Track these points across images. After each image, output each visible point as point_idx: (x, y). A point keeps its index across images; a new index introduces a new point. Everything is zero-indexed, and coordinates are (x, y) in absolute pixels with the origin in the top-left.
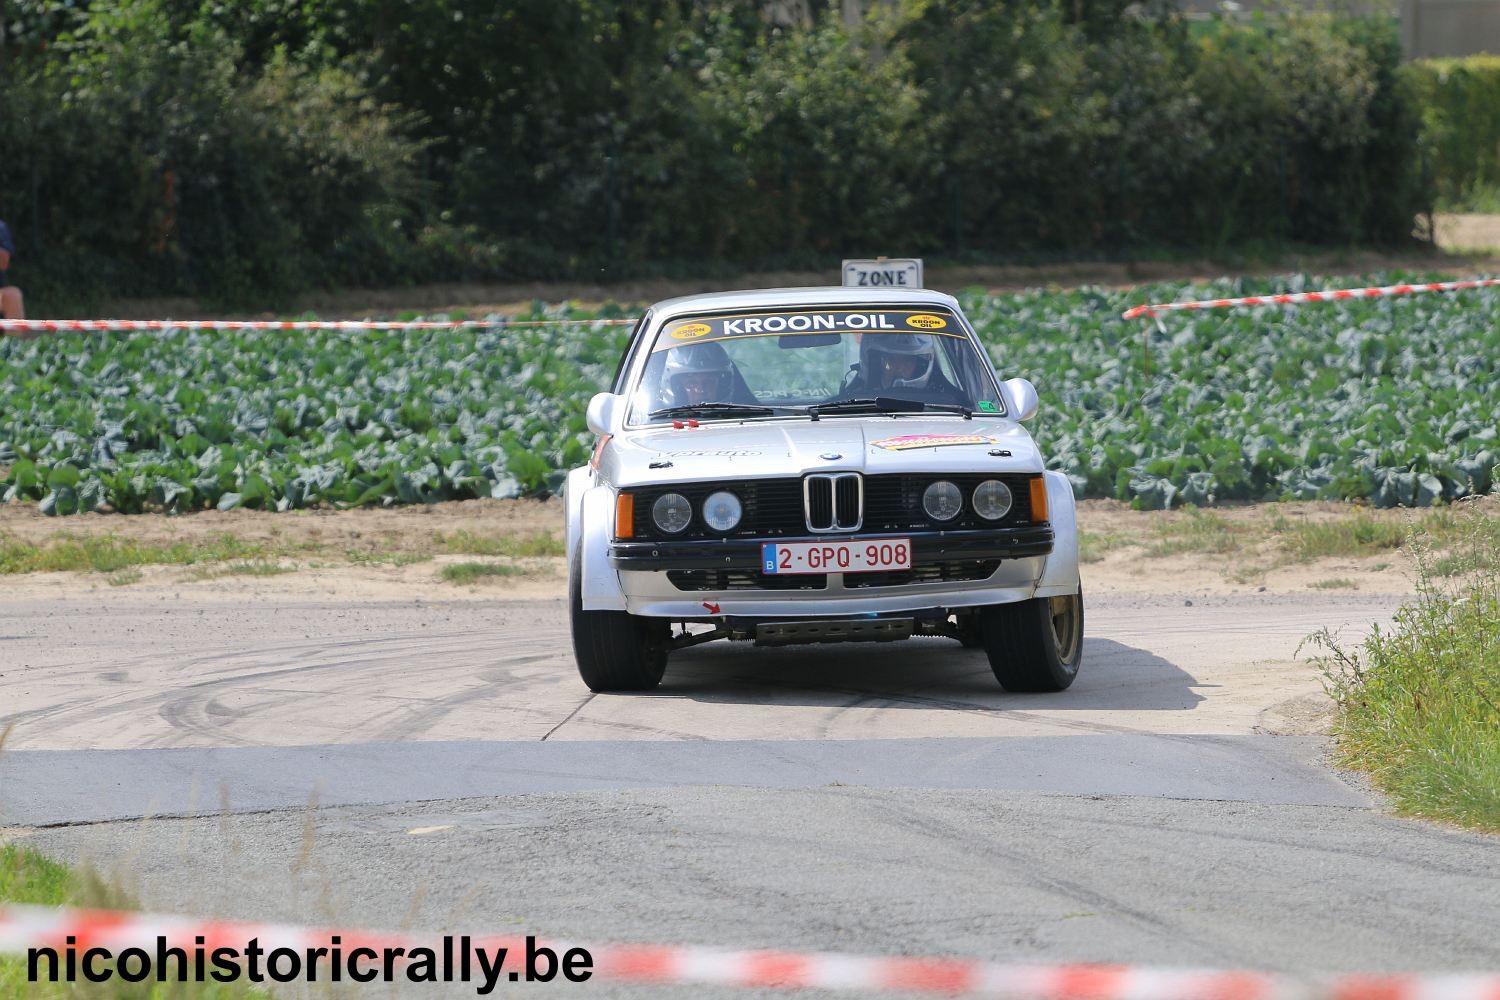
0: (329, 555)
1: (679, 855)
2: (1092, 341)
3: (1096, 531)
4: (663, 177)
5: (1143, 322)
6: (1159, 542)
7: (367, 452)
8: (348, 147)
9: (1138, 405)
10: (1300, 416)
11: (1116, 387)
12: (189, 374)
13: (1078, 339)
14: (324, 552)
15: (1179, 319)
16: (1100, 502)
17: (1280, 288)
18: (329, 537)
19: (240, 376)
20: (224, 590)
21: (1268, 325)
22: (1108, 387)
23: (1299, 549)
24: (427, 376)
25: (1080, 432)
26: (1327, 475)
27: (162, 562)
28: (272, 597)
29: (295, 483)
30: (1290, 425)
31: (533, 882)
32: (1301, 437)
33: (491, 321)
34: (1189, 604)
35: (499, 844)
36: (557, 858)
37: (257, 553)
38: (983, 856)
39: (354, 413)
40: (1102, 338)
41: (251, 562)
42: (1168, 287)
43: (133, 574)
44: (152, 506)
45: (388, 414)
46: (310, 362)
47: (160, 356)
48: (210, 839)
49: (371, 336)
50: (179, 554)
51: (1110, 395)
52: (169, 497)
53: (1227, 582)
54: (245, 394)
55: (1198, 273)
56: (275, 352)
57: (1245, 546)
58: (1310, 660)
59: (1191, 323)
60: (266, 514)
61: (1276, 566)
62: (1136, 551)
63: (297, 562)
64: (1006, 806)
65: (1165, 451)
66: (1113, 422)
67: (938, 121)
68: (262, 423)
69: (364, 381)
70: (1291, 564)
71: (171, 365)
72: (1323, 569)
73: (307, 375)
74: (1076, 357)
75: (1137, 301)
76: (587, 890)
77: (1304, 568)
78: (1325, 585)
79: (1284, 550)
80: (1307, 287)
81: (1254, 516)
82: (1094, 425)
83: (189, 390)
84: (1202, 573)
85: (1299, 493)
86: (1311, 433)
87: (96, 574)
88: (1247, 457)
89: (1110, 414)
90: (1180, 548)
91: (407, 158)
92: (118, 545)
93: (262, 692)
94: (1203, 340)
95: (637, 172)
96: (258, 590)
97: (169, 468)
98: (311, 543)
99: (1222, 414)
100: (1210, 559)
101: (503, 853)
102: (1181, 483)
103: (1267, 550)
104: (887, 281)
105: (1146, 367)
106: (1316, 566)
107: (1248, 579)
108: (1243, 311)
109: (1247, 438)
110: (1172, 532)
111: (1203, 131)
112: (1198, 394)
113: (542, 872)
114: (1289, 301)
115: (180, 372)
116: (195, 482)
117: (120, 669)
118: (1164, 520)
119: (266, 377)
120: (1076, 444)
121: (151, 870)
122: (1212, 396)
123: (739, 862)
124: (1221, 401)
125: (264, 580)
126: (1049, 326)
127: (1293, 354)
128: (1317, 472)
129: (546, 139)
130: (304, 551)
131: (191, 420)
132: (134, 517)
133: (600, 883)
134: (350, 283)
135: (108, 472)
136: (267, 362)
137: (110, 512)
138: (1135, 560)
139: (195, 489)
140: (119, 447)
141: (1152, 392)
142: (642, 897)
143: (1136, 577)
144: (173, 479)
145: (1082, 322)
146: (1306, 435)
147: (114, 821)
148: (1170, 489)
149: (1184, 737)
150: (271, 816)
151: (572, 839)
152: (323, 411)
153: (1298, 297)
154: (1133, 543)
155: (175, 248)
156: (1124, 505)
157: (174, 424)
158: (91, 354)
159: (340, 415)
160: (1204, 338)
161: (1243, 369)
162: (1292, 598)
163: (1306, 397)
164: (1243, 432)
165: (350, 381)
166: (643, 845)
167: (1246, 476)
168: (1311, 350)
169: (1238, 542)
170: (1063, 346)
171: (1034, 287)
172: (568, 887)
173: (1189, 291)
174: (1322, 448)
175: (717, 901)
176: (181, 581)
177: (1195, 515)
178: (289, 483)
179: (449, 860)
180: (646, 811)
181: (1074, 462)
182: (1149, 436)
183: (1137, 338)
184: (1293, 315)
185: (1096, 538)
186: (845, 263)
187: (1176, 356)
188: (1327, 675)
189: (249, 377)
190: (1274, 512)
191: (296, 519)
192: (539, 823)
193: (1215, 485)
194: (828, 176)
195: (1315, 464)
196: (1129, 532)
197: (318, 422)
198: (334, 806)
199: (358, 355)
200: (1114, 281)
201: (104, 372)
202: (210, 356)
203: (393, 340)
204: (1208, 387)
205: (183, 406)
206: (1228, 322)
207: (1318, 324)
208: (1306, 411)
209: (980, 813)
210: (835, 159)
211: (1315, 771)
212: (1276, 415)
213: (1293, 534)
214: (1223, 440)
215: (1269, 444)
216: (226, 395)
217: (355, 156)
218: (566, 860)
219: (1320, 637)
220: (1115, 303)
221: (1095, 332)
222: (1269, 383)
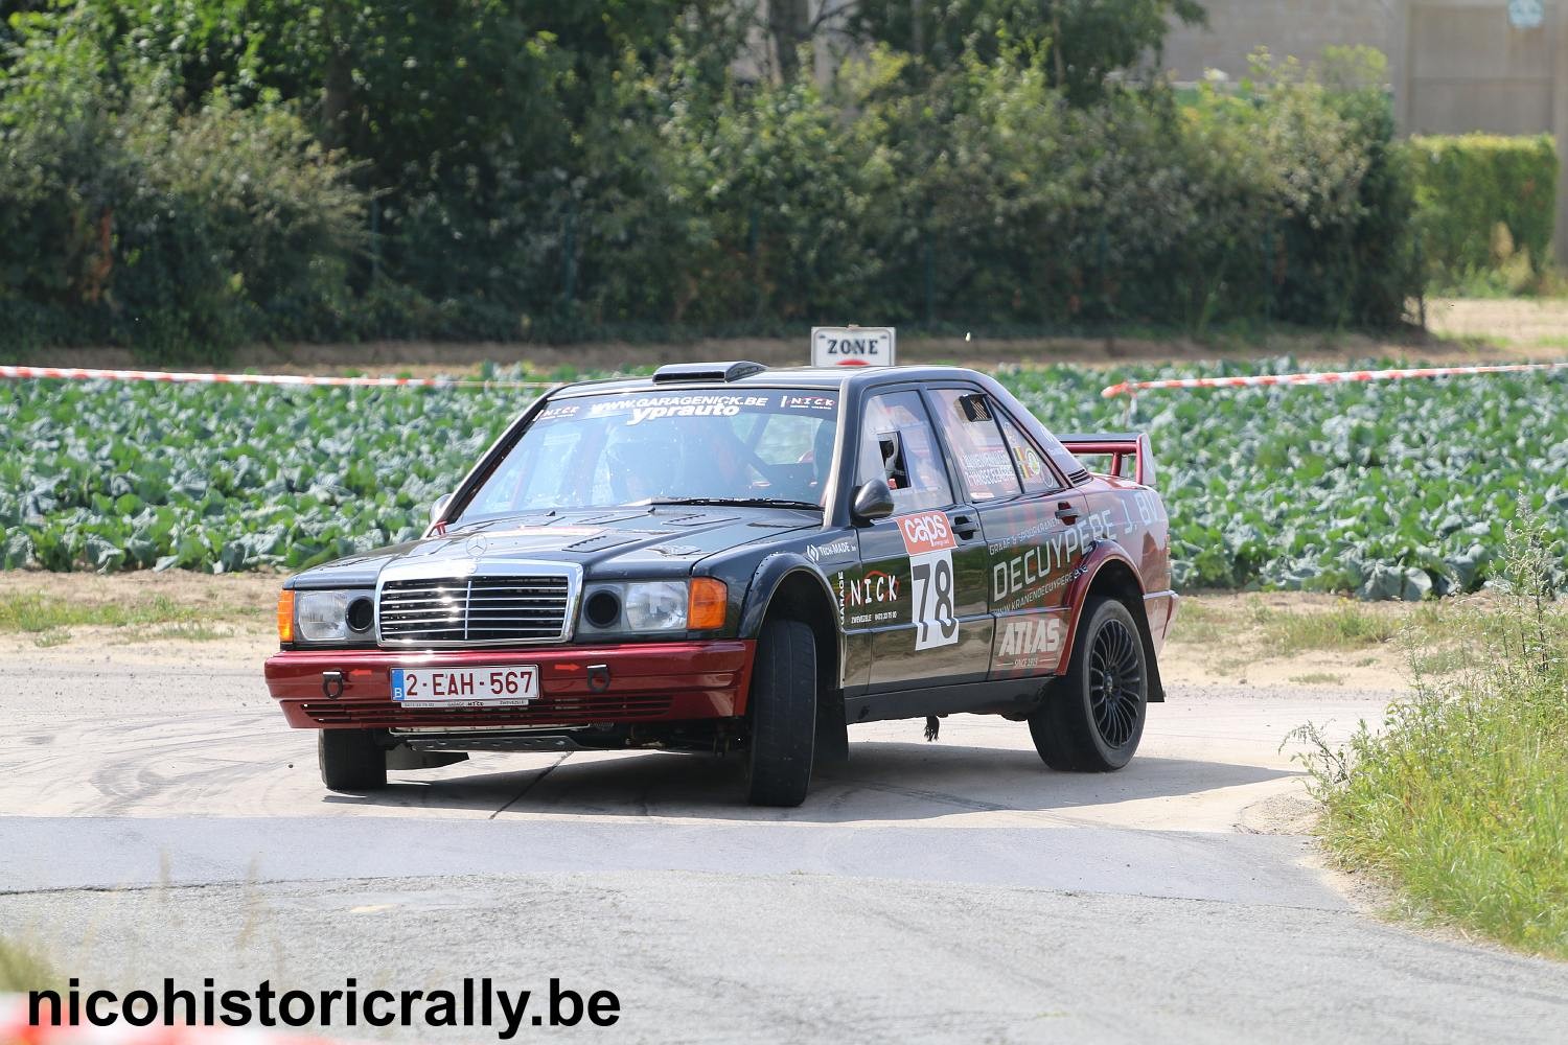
0: (267, 620)
1: (635, 941)
2: (1068, 420)
4: (623, 236)
5: (1121, 404)
7: (309, 516)
8: (293, 197)
10: (1284, 506)
12: (123, 430)
13: (1053, 419)
14: (262, 617)
15: (1158, 399)
17: (1264, 369)
18: (268, 601)
19: (175, 434)
20: (156, 654)
24: (374, 438)
26: (1311, 567)
27: (91, 623)
28: (206, 663)
29: (233, 545)
30: (1274, 513)
31: (480, 966)
32: (1285, 527)
33: (440, 381)
35: (445, 926)
36: (506, 942)
37: (193, 616)
38: (952, 951)
39: (296, 475)
40: (1079, 417)
41: (185, 626)
42: (1148, 367)
43: (61, 636)
44: (83, 564)
45: (331, 479)
46: (248, 420)
47: (93, 410)
48: (142, 912)
49: (314, 394)
50: (110, 615)
52: (102, 558)
53: (1207, 673)
54: (181, 452)
55: (1178, 352)
56: (214, 410)
57: (1226, 637)
58: (1294, 758)
59: (1173, 405)
60: (201, 576)
61: (1256, 658)
63: (233, 626)
64: (976, 900)
67: (911, 187)
68: (201, 485)
69: (307, 443)
70: (1273, 656)
71: (104, 419)
72: (1306, 662)
73: (247, 429)
75: (1115, 380)
76: (537, 976)
77: (1286, 661)
78: (1308, 680)
79: (1266, 642)
80: (1292, 369)
81: (1235, 606)
83: (124, 446)
84: (1181, 663)
85: (1283, 583)
86: (1299, 521)
87: (23, 634)
88: (1228, 546)
91: (355, 208)
92: (46, 604)
93: (199, 760)
95: (595, 230)
96: (193, 655)
97: (102, 525)
98: (248, 607)
99: (1206, 498)
100: (1191, 649)
101: (450, 935)
103: (1248, 642)
104: (858, 350)
106: (1300, 659)
107: (1228, 670)
108: (1225, 393)
109: (1231, 525)
111: (1187, 204)
112: (1177, 479)
113: (491, 955)
114: (1274, 383)
115: (114, 427)
116: (128, 543)
117: (47, 732)
119: (204, 435)
121: (79, 944)
122: (1195, 482)
123: (697, 951)
124: (1203, 487)
125: (198, 645)
127: (1280, 439)
128: (1302, 564)
129: (501, 193)
130: (241, 615)
131: (125, 478)
132: (64, 575)
134: (292, 337)
135: (38, 528)
136: (205, 420)
137: (39, 570)
139: (127, 551)
140: (48, 504)
144: (106, 538)
145: (1057, 401)
146: (1291, 524)
147: (41, 891)
149: (1161, 833)
150: (205, 891)
151: (521, 922)
152: (263, 473)
153: (1284, 379)
155: (108, 295)
157: (108, 482)
158: (20, 405)
159: (280, 476)
160: (1186, 421)
161: (1226, 453)
162: (1273, 692)
163: (1291, 485)
164: (1226, 519)
165: (291, 441)
166: (596, 931)
167: (1228, 569)
168: (1296, 436)
169: (1219, 633)
171: (1008, 362)
172: (518, 972)
173: (1166, 373)
174: (1309, 539)
175: (673, 990)
176: (113, 644)
178: (228, 545)
179: (393, 939)
180: (599, 895)
183: (1116, 421)
184: (1278, 397)
186: (815, 330)
188: (1312, 772)
189: (186, 433)
190: (1256, 602)
191: (233, 582)
192: (488, 904)
193: (1195, 574)
194: (795, 241)
195: (1300, 554)
197: (258, 483)
198: (271, 882)
199: (300, 413)
200: (1092, 357)
201: (35, 427)
202: (145, 413)
203: (337, 398)
204: (1191, 473)
205: (117, 463)
206: (1210, 403)
207: (1303, 408)
208: (1290, 499)
209: (948, 907)
210: (803, 222)
211: (1297, 872)
212: (1260, 503)
213: (1276, 626)
214: (1204, 527)
215: (1254, 533)
216: (161, 453)
217: (301, 205)
218: (515, 944)
219: (1306, 731)
220: (1092, 382)
221: (1073, 410)
222: (1253, 470)
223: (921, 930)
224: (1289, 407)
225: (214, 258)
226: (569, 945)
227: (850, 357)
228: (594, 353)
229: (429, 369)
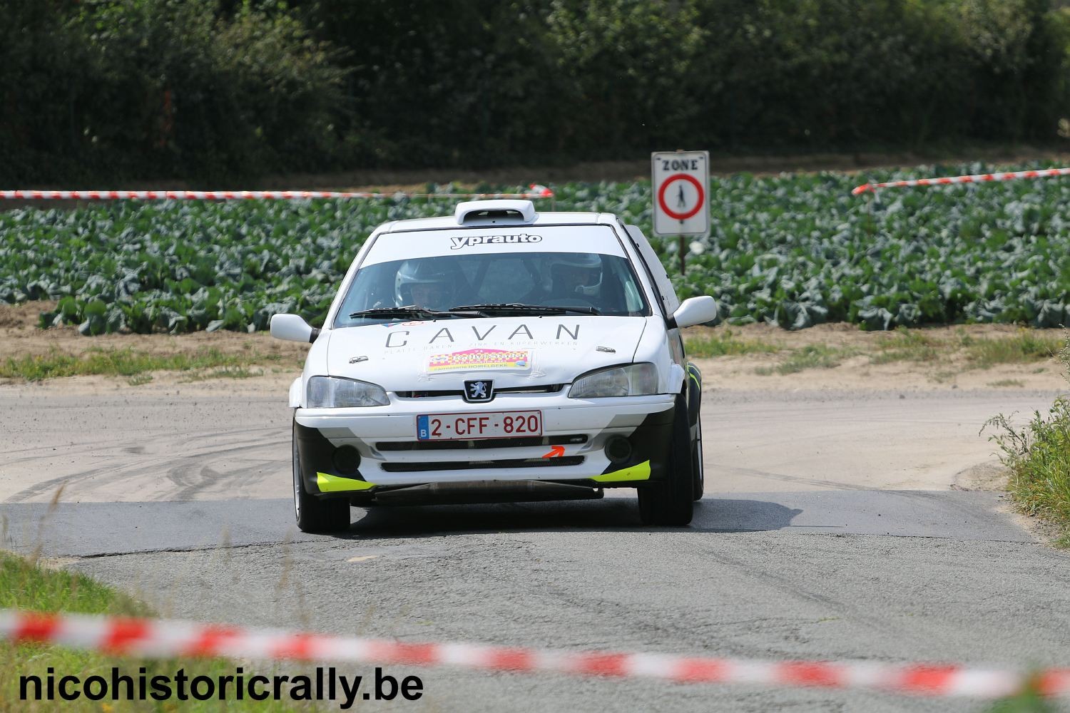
0: (285, 363)
1: (542, 576)
2: (829, 210)
3: (834, 345)
4: (520, 93)
5: (866, 198)
6: (880, 353)
7: (312, 291)
8: (295, 73)
9: (864, 256)
10: (980, 264)
11: (847, 243)
12: (183, 236)
13: (819, 210)
14: (282, 361)
15: (891, 194)
16: (837, 324)
17: (964, 171)
18: (286, 350)
19: (220, 237)
20: (211, 388)
21: (955, 199)
22: (841, 243)
23: (981, 358)
24: (354, 236)
25: (822, 275)
26: (1000, 306)
27: (166, 369)
28: (245, 394)
29: (261, 312)
30: (972, 270)
31: (438, 596)
32: (981, 279)
33: (398, 196)
34: (902, 397)
35: (412, 569)
36: (455, 579)
37: (235, 362)
38: (760, 577)
39: (302, 262)
40: (837, 208)
41: (230, 369)
42: (883, 171)
43: (146, 377)
44: (159, 328)
45: (326, 264)
46: (269, 226)
47: (163, 223)
48: (206, 565)
50: (179, 363)
51: (842, 249)
52: (172, 322)
53: (929, 381)
54: (224, 249)
55: (904, 162)
56: (245, 219)
57: (942, 356)
58: (991, 439)
59: (900, 198)
60: (240, 334)
61: (964, 370)
62: (865, 359)
63: (263, 368)
64: (775, 542)
65: (883, 289)
66: (846, 268)
67: (717, 54)
68: (237, 270)
69: (309, 240)
70: (974, 368)
71: (170, 229)
72: (999, 372)
73: (268, 235)
74: (818, 222)
75: (862, 181)
76: (477, 602)
77: (984, 372)
78: (1000, 384)
79: (970, 359)
80: (983, 170)
81: (948, 335)
82: (833, 270)
83: (184, 247)
84: (911, 375)
85: (980, 318)
86: (989, 275)
87: (119, 377)
88: (942, 293)
89: (844, 262)
90: (895, 357)
91: (337, 80)
92: (135, 356)
93: (241, 461)
94: (909, 209)
95: (502, 90)
96: (236, 388)
97: (172, 301)
98: (272, 355)
99: (924, 262)
100: (917, 366)
101: (416, 575)
102: (895, 311)
103: (958, 359)
104: (684, 167)
105: (869, 229)
106: (993, 370)
107: (943, 379)
108: (937, 189)
109: (943, 279)
110: (889, 346)
111: (907, 59)
112: (906, 249)
113: (445, 588)
114: (970, 181)
115: (177, 234)
116: (190, 312)
117: (139, 445)
118: (883, 337)
119: (239, 237)
120: (820, 283)
121: (164, 588)
122: (917, 249)
123: (585, 582)
124: (923, 253)
125: (239, 381)
126: (798, 200)
127: (975, 219)
128: (993, 304)
129: (437, 66)
130: (267, 360)
131: (186, 268)
132: (146, 336)
133: (486, 596)
135: (128, 304)
136: (239, 226)
137: (129, 333)
138: (864, 366)
139: (189, 318)
140: (134, 287)
141: (874, 247)
142: (516, 606)
143: (865, 378)
144: (174, 309)
145: (821, 197)
146: (985, 277)
147: (137, 553)
148: (888, 316)
149: (901, 492)
150: (249, 549)
151: (464, 565)
152: (280, 261)
153: (977, 178)
154: (861, 354)
155: (171, 144)
156: (854, 327)
157: (174, 270)
158: (114, 220)
159: (292, 264)
160: (910, 208)
161: (938, 230)
162: (976, 394)
163: (984, 250)
164: (939, 275)
165: (298, 240)
166: (515, 570)
167: (942, 308)
168: (986, 216)
169: (937, 353)
170: (810, 214)
171: (787, 172)
172: (463, 599)
173: (897, 175)
174: (997, 287)
175: (570, 609)
176: (181, 382)
177: (906, 333)
178: (257, 313)
179: (377, 580)
180: (517, 545)
181: (819, 297)
182: (871, 278)
183: (862, 209)
184: (973, 191)
185: (835, 350)
186: (654, 154)
187: (890, 222)
188: (1003, 448)
189: (226, 237)
190: (962, 332)
191: (261, 338)
192: (442, 554)
193: (919, 313)
194: (639, 92)
195: (991, 297)
196: (859, 345)
197: (277, 269)
199: (304, 221)
200: (844, 167)
201: (123, 234)
202: (198, 223)
203: (328, 210)
204: (915, 243)
205: (180, 258)
206: (926, 196)
207: (991, 197)
208: (984, 260)
209: (757, 547)
210: (644, 80)
211: (995, 516)
212: (963, 263)
213: (976, 347)
214: (924, 281)
215: (958, 283)
216: (210, 250)
217: (300, 79)
218: (461, 580)
219: (998, 420)
220: (846, 183)
221: (832, 204)
222: (957, 240)
223: (738, 563)
224: (981, 196)
225: (242, 117)
226: (498, 580)
227: (679, 172)
228: (503, 174)
229: (391, 188)
